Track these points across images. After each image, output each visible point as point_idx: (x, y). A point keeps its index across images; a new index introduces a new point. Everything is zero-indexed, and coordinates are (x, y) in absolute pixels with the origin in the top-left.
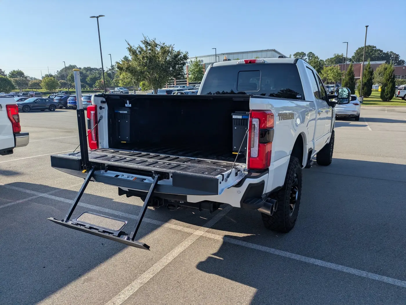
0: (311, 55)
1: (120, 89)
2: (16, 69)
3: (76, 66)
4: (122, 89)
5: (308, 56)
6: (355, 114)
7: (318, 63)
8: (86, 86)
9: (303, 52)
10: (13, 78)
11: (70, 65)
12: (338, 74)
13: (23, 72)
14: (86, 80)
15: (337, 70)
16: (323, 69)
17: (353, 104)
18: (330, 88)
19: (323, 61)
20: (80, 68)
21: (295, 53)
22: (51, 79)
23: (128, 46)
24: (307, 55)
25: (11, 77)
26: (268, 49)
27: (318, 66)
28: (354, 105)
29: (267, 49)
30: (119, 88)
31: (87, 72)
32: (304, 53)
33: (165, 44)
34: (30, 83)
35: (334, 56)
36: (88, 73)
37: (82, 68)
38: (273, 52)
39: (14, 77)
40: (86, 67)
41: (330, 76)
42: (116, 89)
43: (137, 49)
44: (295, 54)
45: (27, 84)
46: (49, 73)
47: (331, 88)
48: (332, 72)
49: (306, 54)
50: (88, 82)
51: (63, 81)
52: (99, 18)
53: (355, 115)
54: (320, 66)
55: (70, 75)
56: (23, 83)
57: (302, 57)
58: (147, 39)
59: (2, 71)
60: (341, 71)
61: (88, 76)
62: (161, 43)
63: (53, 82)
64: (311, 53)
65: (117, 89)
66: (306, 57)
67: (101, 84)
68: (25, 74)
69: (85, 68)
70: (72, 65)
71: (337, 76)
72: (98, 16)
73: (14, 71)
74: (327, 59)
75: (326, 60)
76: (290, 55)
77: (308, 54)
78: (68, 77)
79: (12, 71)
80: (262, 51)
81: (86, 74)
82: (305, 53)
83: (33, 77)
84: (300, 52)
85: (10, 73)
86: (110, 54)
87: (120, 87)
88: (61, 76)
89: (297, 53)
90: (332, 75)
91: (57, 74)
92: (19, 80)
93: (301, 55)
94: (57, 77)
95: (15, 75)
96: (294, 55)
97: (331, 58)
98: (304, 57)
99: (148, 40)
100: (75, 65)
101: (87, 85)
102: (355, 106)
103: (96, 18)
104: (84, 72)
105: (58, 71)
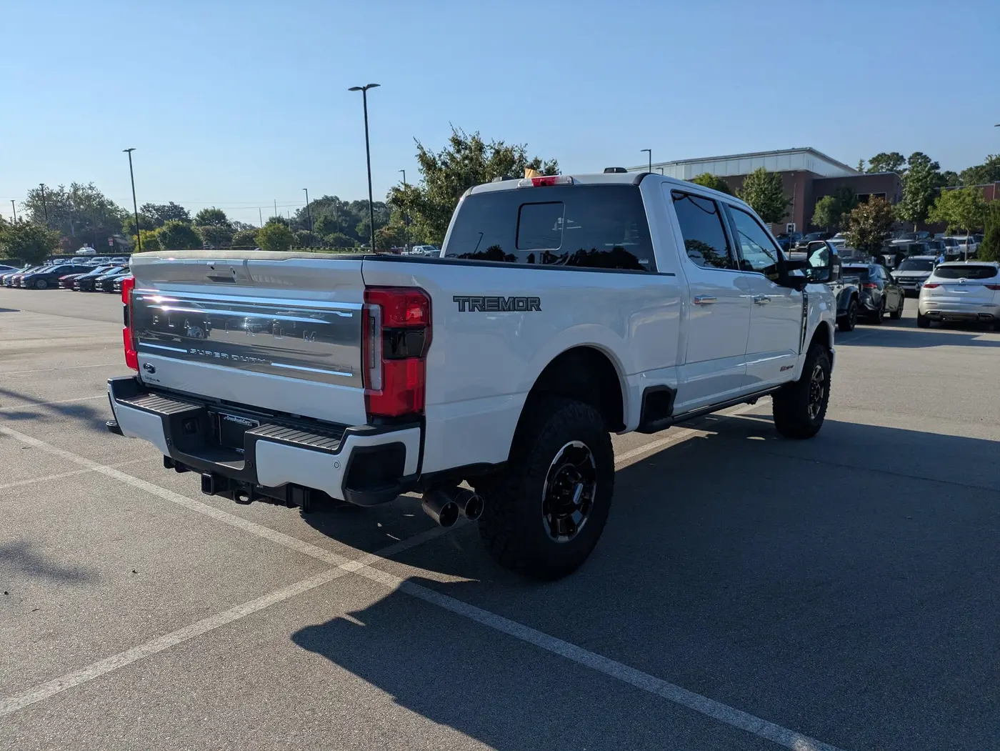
0: (920, 161)
1: (424, 248)
2: (210, 208)
3: (338, 199)
4: (429, 249)
5: (910, 164)
6: (993, 313)
7: (927, 181)
8: (354, 243)
9: (896, 152)
10: (204, 225)
11: (326, 197)
12: (977, 207)
13: (224, 212)
14: (356, 230)
15: (975, 199)
16: (940, 196)
17: (986, 286)
18: (957, 245)
19: (955, 174)
20: (346, 203)
21: (875, 155)
22: (278, 228)
23: (419, 152)
24: (907, 160)
25: (199, 224)
26: (793, 149)
27: (928, 187)
28: (990, 290)
29: (789, 148)
30: (421, 247)
31: (360, 210)
32: (900, 155)
33: (504, 145)
34: (236, 236)
35: (988, 162)
36: (362, 214)
37: (351, 202)
38: (808, 155)
39: (206, 224)
40: (360, 201)
41: (954, 212)
42: (416, 249)
43: (440, 156)
44: (874, 159)
45: (229, 239)
46: (278, 216)
47: (961, 245)
48: (961, 203)
49: (905, 158)
50: (359, 234)
51: (305, 232)
52: (367, 91)
53: (993, 316)
54: (932, 189)
55: (322, 219)
56: (221, 237)
57: (894, 165)
58: (460, 134)
59: (184, 212)
60: (988, 200)
61: (361, 221)
62: (495, 142)
63: (282, 235)
64: (919, 154)
65: (418, 249)
66: (906, 166)
67: (382, 238)
68: (227, 218)
69: (356, 203)
70: (329, 195)
71: (974, 214)
72: (366, 86)
73: (206, 211)
74: (965, 169)
75: (964, 172)
76: (862, 161)
77: (910, 158)
78: (317, 225)
79: (202, 211)
80: (777, 153)
81: (357, 215)
82: (902, 157)
83: (248, 224)
84: (888, 152)
85: (198, 216)
86: (404, 171)
87: (427, 244)
88: (304, 221)
89: (879, 155)
90: (960, 210)
91: (296, 217)
92: (214, 230)
93: (891, 160)
94: (296, 222)
95: (208, 219)
96: (871, 162)
97: (977, 167)
98: (900, 165)
99: (462, 137)
100: (336, 197)
101: (356, 241)
102: (993, 291)
103: (361, 91)
104: (354, 211)
105: (298, 210)
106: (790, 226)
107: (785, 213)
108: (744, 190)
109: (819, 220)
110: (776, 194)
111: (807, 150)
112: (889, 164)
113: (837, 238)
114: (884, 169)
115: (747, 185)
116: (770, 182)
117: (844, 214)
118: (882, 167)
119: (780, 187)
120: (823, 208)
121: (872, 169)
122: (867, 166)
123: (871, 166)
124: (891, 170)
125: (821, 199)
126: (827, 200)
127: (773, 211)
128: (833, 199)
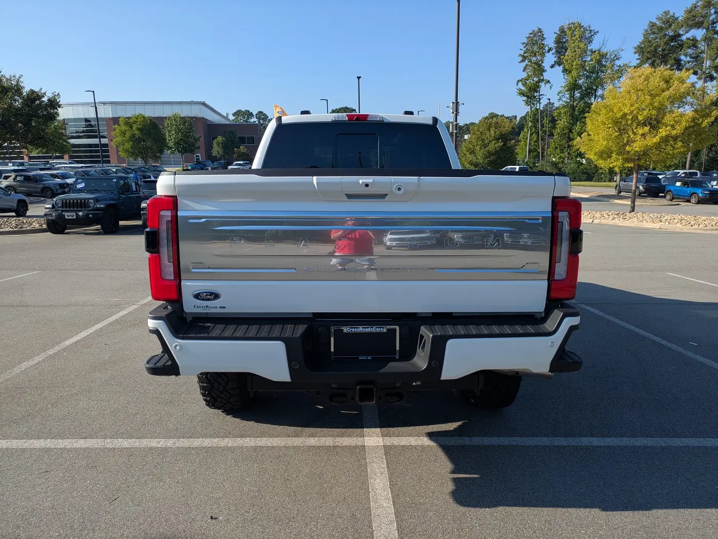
106: (197, 156)
107: (197, 146)
108: (165, 128)
109: (216, 153)
110: (190, 132)
111: (202, 103)
112: (245, 117)
113: (234, 165)
114: (241, 120)
115: (168, 124)
116: (184, 124)
117: (236, 149)
118: (241, 119)
119: (191, 128)
120: (218, 144)
121: (235, 119)
122: (231, 118)
123: (233, 118)
124: (246, 121)
125: (216, 138)
126: (220, 138)
127: (189, 145)
128: (224, 138)
